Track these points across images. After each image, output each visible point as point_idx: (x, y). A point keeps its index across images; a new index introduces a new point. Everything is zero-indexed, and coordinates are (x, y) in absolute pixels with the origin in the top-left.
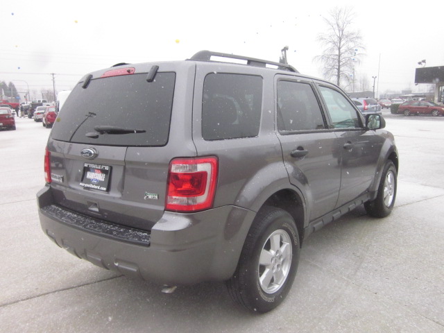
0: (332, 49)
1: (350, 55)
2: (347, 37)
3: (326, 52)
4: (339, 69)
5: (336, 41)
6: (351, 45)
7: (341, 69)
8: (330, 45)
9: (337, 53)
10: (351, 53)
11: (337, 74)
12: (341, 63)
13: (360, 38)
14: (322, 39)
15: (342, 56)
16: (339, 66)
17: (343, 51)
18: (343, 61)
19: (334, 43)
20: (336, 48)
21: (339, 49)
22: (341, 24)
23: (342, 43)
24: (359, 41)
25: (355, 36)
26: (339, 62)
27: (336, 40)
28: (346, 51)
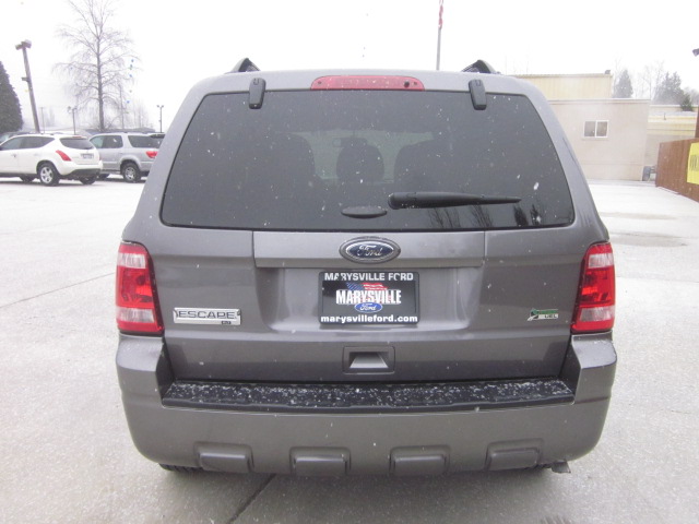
0: (86, 55)
1: (117, 68)
2: (110, 37)
3: (76, 59)
4: (100, 89)
5: (91, 41)
6: (118, 51)
7: (104, 89)
8: (82, 48)
9: (95, 61)
10: (119, 65)
11: (97, 96)
12: (103, 80)
13: (131, 41)
14: (66, 34)
15: (104, 68)
16: (100, 84)
17: (106, 60)
18: (106, 77)
19: (89, 45)
20: (92, 53)
21: (98, 55)
22: (97, 14)
23: (102, 47)
24: (129, 45)
25: (122, 37)
26: (100, 77)
27: (92, 39)
28: (110, 60)
